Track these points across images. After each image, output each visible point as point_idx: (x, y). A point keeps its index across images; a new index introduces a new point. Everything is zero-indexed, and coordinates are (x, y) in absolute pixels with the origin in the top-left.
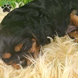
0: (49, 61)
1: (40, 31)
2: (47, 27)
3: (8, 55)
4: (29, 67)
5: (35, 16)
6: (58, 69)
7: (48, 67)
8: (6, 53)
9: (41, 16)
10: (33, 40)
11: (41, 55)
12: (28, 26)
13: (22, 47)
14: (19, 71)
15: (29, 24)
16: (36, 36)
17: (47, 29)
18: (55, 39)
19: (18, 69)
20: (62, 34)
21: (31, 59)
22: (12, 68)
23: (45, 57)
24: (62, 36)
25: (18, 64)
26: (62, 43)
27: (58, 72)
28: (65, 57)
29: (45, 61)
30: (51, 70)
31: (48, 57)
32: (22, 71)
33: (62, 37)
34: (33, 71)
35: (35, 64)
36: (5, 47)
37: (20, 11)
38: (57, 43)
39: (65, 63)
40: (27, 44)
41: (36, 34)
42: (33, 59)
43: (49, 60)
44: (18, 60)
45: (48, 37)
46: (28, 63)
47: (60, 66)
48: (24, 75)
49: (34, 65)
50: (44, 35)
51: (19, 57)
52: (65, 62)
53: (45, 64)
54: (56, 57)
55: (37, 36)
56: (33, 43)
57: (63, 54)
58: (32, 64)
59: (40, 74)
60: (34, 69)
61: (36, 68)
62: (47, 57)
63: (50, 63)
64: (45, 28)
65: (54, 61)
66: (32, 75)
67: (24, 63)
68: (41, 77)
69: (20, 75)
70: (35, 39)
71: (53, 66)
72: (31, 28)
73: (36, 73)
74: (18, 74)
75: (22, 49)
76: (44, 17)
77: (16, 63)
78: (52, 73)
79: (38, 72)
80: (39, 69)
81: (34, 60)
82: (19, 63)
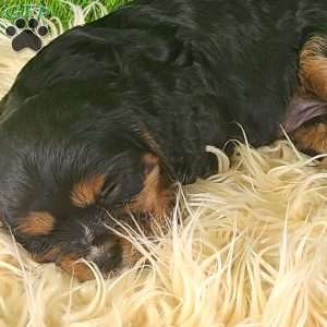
0: (212, 247)
1: (177, 121)
2: (202, 108)
3: (41, 223)
4: (127, 274)
6: (247, 281)
7: (206, 274)
10: (148, 158)
11: (179, 222)
13: (103, 188)
14: (85, 289)
15: (130, 92)
16: (158, 142)
18: (239, 154)
20: (263, 137)
21: (136, 240)
22: (59, 276)
23: (196, 231)
24: (267, 145)
25: (83, 260)
26: (266, 172)
28: (280, 230)
29: (196, 247)
30: (221, 286)
31: (206, 229)
32: (101, 287)
33: (267, 149)
34: (144, 290)
35: (151, 260)
36: (31, 186)
38: (246, 173)
39: (279, 257)
41: (161, 134)
42: (145, 240)
43: (213, 243)
44: (84, 242)
45: (210, 149)
46: (125, 255)
47: (256, 268)
48: (108, 305)
49: (147, 262)
50: (191, 139)
51: (87, 232)
52: (276, 250)
53: (194, 259)
54: (241, 230)
55: (162, 142)
56: (146, 171)
57: (268, 219)
58: (142, 260)
59: (175, 302)
60: (150, 282)
61: (158, 277)
62: (203, 231)
63: (218, 255)
64: (195, 109)
65: (231, 245)
66: (142, 307)
67: (109, 255)
69: (91, 307)
70: (154, 154)
71: (230, 266)
73: (156, 298)
74: (82, 302)
75: (101, 197)
76: (191, 64)
77: (73, 255)
78: (223, 297)
79: (166, 294)
80: (170, 281)
81: (148, 244)
82: (86, 254)
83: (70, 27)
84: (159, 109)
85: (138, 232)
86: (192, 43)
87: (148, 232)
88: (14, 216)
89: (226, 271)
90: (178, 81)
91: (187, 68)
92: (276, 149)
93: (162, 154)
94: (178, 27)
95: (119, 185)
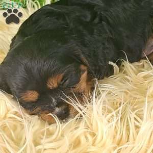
0: (111, 109)
4: (71, 121)
5: (85, 20)
6: (128, 125)
7: (109, 122)
8: (28, 91)
9: (96, 20)
11: (96, 97)
12: (72, 40)
14: (51, 127)
15: (74, 36)
17: (108, 46)
18: (123, 66)
19: (50, 124)
21: (76, 105)
22: (39, 121)
23: (104, 101)
25: (51, 114)
26: (136, 75)
27: (128, 130)
28: (143, 102)
29: (104, 109)
30: (116, 127)
31: (109, 100)
32: (59, 127)
33: (136, 63)
34: (80, 129)
35: (83, 114)
37: (55, 10)
38: (127, 75)
39: (143, 114)
40: (72, 75)
41: (89, 56)
42: (80, 105)
43: (112, 107)
44: (52, 105)
45: (111, 63)
47: (133, 119)
48: (62, 135)
49: (81, 116)
51: (54, 100)
52: (142, 111)
53: (103, 115)
54: (125, 101)
57: (138, 97)
58: (79, 115)
59: (94, 135)
60: (82, 125)
61: (86, 123)
62: (107, 102)
63: (114, 113)
65: (121, 108)
66: (78, 137)
67: (64, 112)
68: (95, 139)
69: (54, 137)
71: (120, 118)
72: (79, 44)
73: (85, 132)
74: (50, 134)
76: (102, 23)
78: (117, 133)
79: (89, 130)
80: (91, 125)
81: (82, 107)
83: (44, 5)
84: (87, 44)
85: (77, 101)
86: (102, 13)
87: (82, 101)
88: (19, 92)
89: (118, 120)
90: (95, 31)
91: (99, 25)
92: (141, 64)
93: (88, 65)
94: (95, 5)
95: (69, 79)
